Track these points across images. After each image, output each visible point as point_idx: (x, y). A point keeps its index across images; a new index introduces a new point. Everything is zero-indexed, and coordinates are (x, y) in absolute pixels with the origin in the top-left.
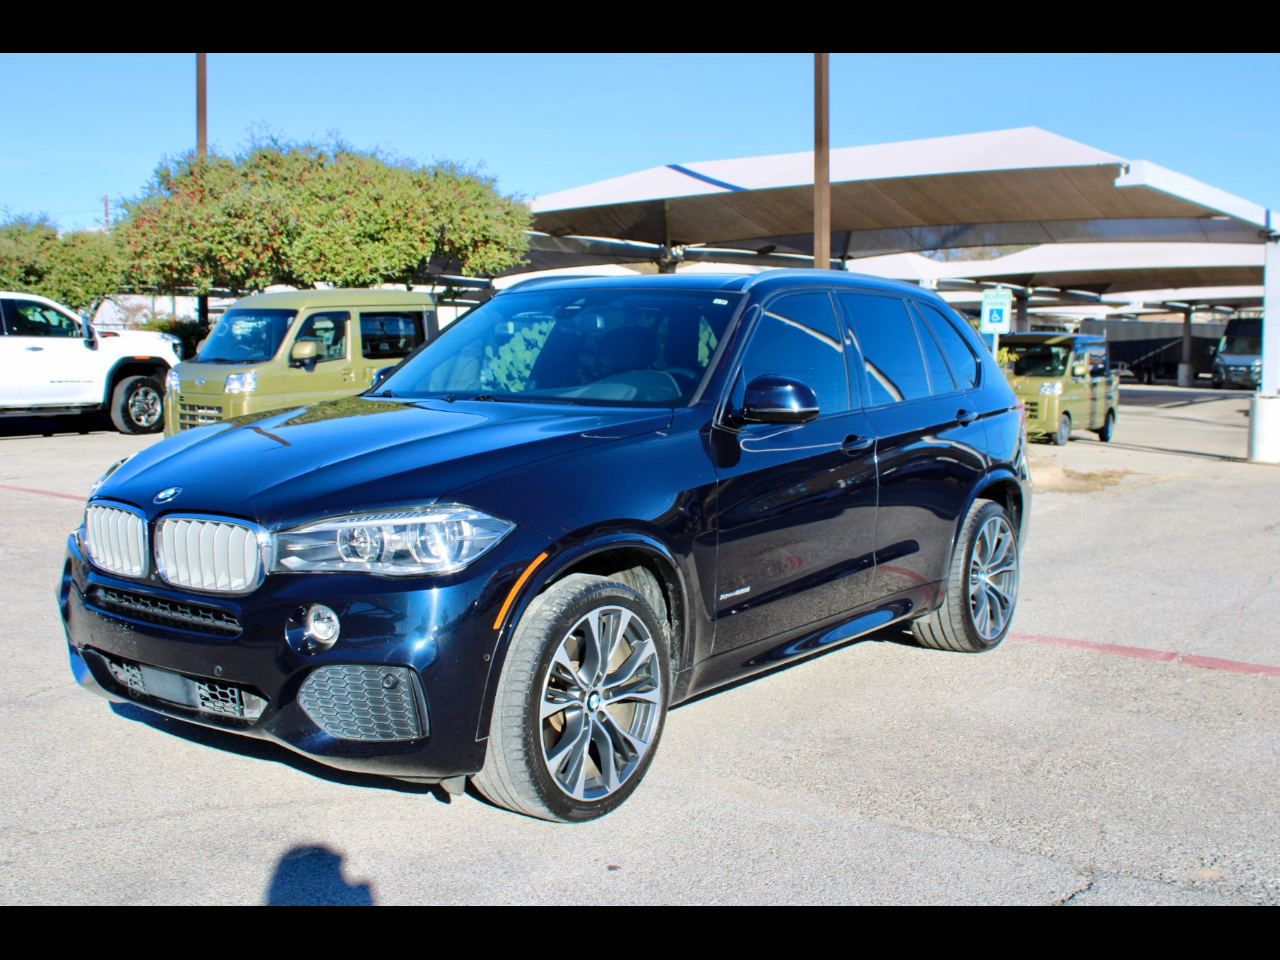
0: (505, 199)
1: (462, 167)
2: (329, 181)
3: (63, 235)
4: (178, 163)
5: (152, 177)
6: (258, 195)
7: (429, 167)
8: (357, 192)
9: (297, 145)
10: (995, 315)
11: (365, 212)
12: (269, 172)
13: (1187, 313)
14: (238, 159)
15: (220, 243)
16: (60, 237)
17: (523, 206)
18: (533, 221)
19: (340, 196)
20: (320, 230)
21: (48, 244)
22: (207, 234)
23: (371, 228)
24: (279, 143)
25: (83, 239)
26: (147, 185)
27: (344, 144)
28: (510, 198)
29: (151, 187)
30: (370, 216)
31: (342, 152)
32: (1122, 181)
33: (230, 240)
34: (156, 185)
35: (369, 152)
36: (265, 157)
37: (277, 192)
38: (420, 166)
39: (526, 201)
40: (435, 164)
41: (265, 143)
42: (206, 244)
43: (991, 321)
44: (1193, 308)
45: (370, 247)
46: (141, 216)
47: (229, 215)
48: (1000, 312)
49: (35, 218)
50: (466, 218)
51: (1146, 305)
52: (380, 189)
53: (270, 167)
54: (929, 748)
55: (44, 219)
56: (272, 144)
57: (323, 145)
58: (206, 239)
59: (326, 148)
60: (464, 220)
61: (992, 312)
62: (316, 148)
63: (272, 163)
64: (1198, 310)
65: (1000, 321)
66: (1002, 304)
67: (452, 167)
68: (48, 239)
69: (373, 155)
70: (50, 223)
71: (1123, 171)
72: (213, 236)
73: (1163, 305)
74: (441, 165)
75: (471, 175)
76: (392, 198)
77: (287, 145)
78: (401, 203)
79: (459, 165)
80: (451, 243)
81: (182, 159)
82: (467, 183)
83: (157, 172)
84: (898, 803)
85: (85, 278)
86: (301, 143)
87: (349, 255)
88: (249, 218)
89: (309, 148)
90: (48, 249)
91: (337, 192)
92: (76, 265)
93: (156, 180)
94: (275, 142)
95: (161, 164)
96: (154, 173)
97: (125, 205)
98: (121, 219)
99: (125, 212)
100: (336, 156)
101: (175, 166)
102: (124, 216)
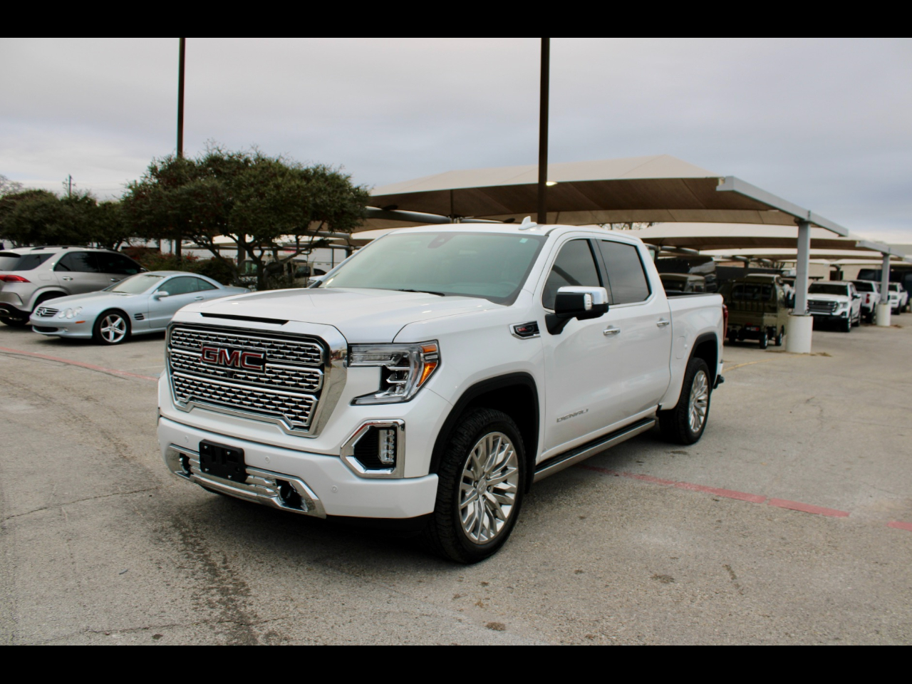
0: (356, 189)
1: (330, 169)
2: (250, 175)
4: (162, 163)
5: (147, 171)
6: (207, 182)
7: (310, 168)
9: (233, 154)
12: (215, 168)
13: (746, 263)
14: (199, 162)
17: (366, 193)
18: (373, 202)
19: (256, 185)
21: (90, 208)
24: (222, 152)
26: (144, 176)
27: (261, 153)
28: (358, 188)
29: (146, 177)
31: (260, 160)
32: (719, 188)
34: (149, 175)
35: (275, 159)
36: (214, 160)
38: (305, 167)
39: (368, 189)
40: (314, 167)
41: (215, 152)
42: (175, 212)
44: (750, 260)
46: (139, 194)
49: (83, 194)
51: (723, 257)
53: (216, 166)
55: (89, 194)
56: (218, 153)
59: (249, 155)
60: (330, 200)
62: (244, 155)
64: (752, 261)
67: (324, 169)
69: (277, 161)
71: (720, 182)
73: (734, 258)
74: (318, 168)
75: (335, 174)
77: (227, 154)
79: (329, 167)
81: (164, 161)
82: (333, 178)
83: (149, 168)
86: (235, 152)
89: (240, 156)
93: (149, 173)
94: (219, 151)
95: (152, 163)
96: (148, 168)
97: (130, 187)
98: (127, 195)
99: (130, 191)
100: (255, 160)
101: (160, 164)
102: (130, 193)
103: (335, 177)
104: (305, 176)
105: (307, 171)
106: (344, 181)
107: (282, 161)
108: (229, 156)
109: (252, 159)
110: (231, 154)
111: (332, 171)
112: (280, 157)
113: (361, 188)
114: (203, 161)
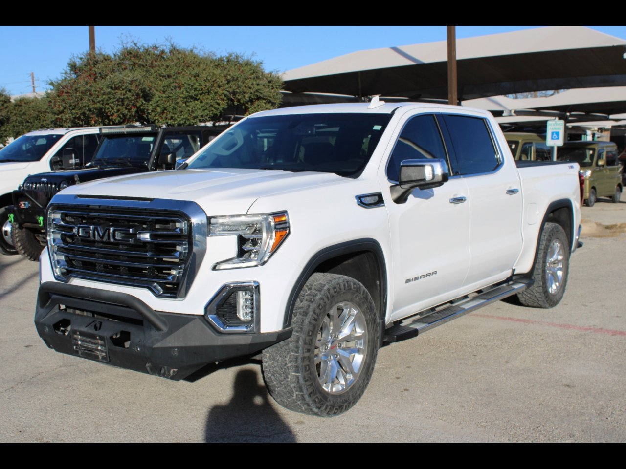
0: (268, 74)
1: (243, 56)
2: (168, 67)
3: (15, 100)
4: (81, 59)
5: (67, 67)
6: (127, 76)
7: (224, 57)
8: (183, 73)
9: (148, 46)
10: (555, 135)
11: (189, 85)
12: (133, 62)
14: (115, 55)
15: (107, 104)
16: (12, 100)
17: (278, 78)
18: (284, 86)
19: (174, 75)
20: (164, 95)
21: (6, 105)
22: (99, 99)
23: (192, 93)
24: (138, 45)
25: (26, 101)
26: (64, 72)
27: (175, 45)
28: (271, 73)
29: (66, 73)
30: (192, 86)
31: (174, 51)
33: (112, 103)
34: (69, 72)
35: (189, 49)
36: (130, 53)
37: (138, 74)
38: (218, 56)
39: (280, 74)
40: (227, 55)
41: (129, 46)
42: (98, 105)
43: (552, 139)
45: (192, 104)
46: (61, 90)
47: (112, 88)
48: (557, 134)
50: (247, 86)
52: (197, 71)
53: (133, 59)
54: (541, 399)
55: (3, 90)
56: (134, 46)
57: (163, 45)
58: (99, 102)
59: (165, 48)
60: (245, 87)
61: (553, 133)
62: (159, 47)
63: (134, 56)
65: (558, 138)
66: (559, 129)
67: (237, 57)
68: (6, 102)
69: (191, 51)
70: (7, 92)
72: (102, 100)
74: (231, 55)
75: (248, 61)
76: (204, 75)
77: (143, 47)
78: (209, 78)
79: (241, 54)
80: (239, 100)
81: (82, 56)
82: (246, 65)
83: (69, 64)
84: (529, 433)
85: (28, 124)
86: (150, 45)
87: (181, 109)
88: (123, 90)
89: (156, 48)
90: (6, 108)
91: (172, 72)
92: (23, 117)
93: (68, 69)
94: (135, 44)
95: (71, 59)
96: (67, 65)
97: (52, 84)
98: (49, 91)
99: (52, 88)
100: (171, 52)
101: (79, 60)
102: (51, 90)
103: (248, 64)
104: (219, 64)
105: (221, 59)
106: (257, 67)
107: (196, 51)
108: (145, 49)
109: (167, 51)
110: (146, 46)
111: (245, 58)
112: (194, 48)
113: (274, 74)
114: (119, 54)
